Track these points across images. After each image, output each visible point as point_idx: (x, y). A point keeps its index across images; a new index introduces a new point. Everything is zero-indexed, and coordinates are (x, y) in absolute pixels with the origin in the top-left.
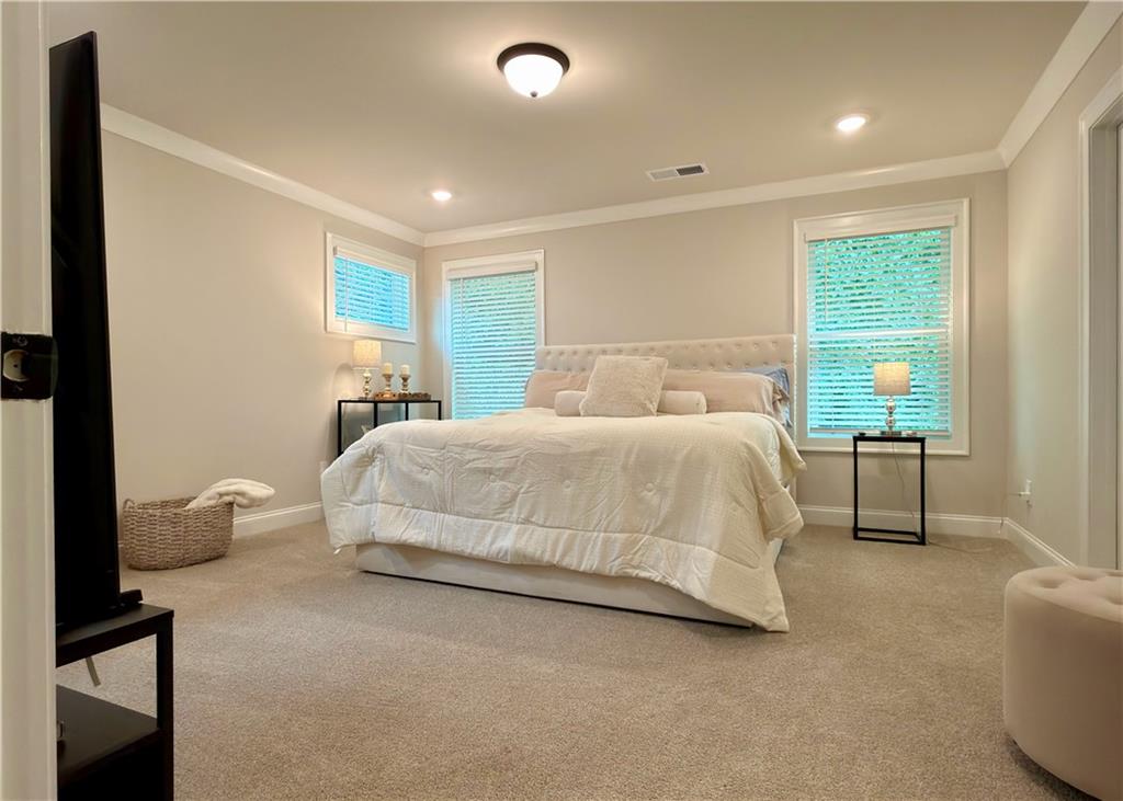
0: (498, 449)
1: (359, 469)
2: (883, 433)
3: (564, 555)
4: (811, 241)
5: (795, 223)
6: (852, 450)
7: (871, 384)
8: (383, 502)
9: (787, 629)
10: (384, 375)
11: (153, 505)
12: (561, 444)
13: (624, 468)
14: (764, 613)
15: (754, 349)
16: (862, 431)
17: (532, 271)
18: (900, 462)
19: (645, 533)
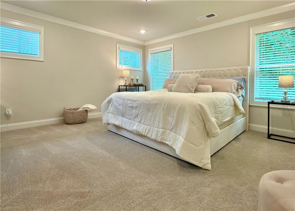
0: (135, 101)
1: (108, 104)
2: (282, 101)
3: (147, 133)
4: (257, 34)
5: (251, 29)
6: (267, 106)
7: (278, 83)
8: (111, 113)
9: (210, 169)
10: (131, 79)
11: (72, 109)
12: (149, 101)
13: (163, 109)
14: (200, 162)
15: (234, 71)
16: (273, 100)
17: (170, 50)
18: (290, 112)
19: (168, 130)
